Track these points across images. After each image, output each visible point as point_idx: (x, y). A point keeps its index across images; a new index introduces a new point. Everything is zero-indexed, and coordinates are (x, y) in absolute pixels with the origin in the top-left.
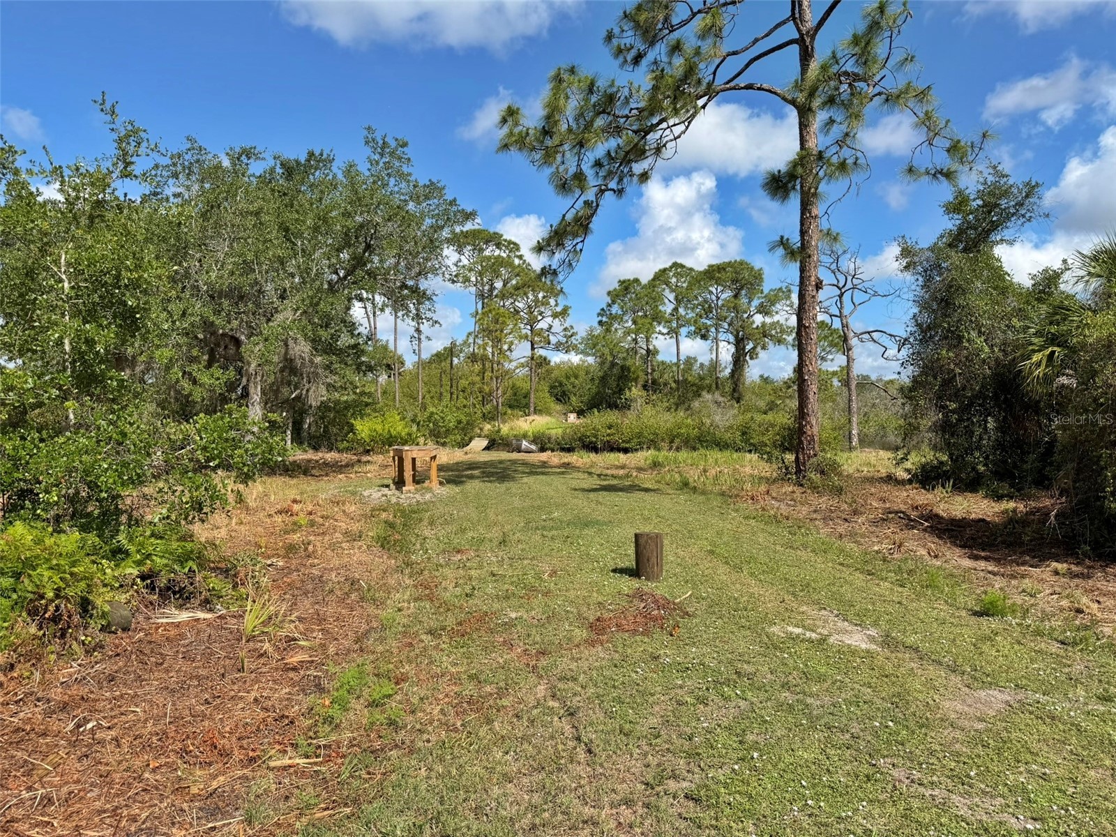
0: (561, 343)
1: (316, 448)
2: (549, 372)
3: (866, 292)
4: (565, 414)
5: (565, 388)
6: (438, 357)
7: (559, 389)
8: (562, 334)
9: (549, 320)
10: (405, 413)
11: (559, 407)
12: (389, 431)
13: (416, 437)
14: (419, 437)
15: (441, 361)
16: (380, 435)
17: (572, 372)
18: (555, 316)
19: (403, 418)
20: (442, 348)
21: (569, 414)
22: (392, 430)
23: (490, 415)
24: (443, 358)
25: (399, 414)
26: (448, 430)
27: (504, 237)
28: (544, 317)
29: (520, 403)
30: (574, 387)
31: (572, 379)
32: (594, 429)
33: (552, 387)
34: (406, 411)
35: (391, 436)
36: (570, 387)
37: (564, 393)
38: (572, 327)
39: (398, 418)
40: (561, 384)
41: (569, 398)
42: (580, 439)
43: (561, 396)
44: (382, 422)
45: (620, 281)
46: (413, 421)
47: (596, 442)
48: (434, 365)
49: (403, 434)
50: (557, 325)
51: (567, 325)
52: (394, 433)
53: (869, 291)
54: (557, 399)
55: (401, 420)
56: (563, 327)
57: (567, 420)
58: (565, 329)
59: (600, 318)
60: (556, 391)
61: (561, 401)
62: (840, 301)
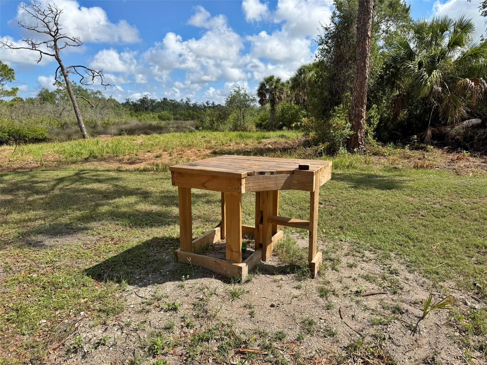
53: (76, 40)
62: (55, 45)
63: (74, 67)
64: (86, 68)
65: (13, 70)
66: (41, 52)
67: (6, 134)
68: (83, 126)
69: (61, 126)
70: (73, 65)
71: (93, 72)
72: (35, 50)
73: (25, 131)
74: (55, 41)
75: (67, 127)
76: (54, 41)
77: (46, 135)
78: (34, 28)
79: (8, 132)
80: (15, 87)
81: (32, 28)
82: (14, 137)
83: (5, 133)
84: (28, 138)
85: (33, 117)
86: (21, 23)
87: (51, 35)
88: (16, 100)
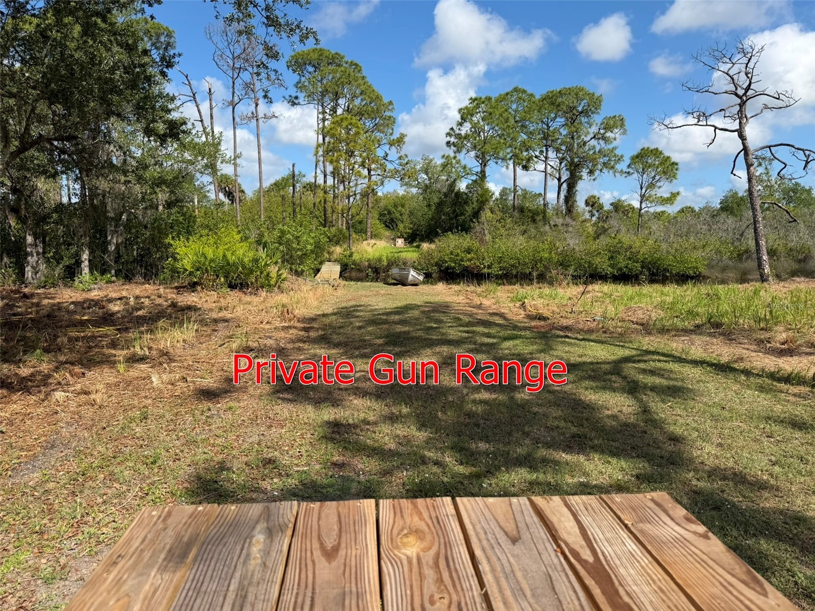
0: (398, 171)
1: (128, 277)
2: (378, 201)
3: (778, 99)
4: (393, 239)
5: (393, 216)
6: (278, 186)
7: (388, 216)
8: (397, 162)
9: (386, 148)
10: (247, 232)
11: (387, 233)
12: (224, 256)
13: (266, 265)
14: (269, 265)
15: (279, 190)
16: (212, 261)
17: (400, 203)
18: (391, 144)
19: (245, 239)
20: (280, 178)
21: (397, 240)
22: (229, 255)
23: (335, 239)
24: (281, 187)
25: (239, 232)
26: (305, 254)
27: (346, 59)
28: (380, 145)
29: (358, 228)
30: (401, 215)
31: (400, 208)
32: (451, 253)
33: (381, 215)
34: (249, 229)
35: (228, 264)
36: (398, 215)
37: (392, 220)
38: (406, 156)
39: (238, 237)
40: (389, 213)
41: (397, 225)
42: (437, 264)
43: (389, 221)
44: (215, 243)
45: (471, 99)
46: (259, 242)
47: (454, 268)
48: (272, 193)
49: (246, 260)
50: (393, 154)
51: (402, 153)
52: (232, 259)
53: (782, 97)
54: (387, 226)
55: (242, 240)
56: (399, 155)
57: (395, 245)
58: (400, 158)
59: (448, 139)
60: (385, 218)
61: (389, 227)
62: (740, 111)
63: (769, 147)
64: (793, 146)
65: (677, 164)
66: (716, 128)
67: (638, 265)
68: (765, 257)
69: (739, 255)
70: (769, 144)
71: (807, 153)
72: (707, 125)
73: (669, 261)
74: (742, 105)
75: (747, 258)
76: (740, 105)
77: (703, 270)
78: (707, 89)
79: (642, 262)
80: (675, 191)
81: (704, 90)
82: (649, 269)
83: (637, 262)
84: (671, 273)
85: (692, 238)
86: (687, 85)
87: (736, 95)
88: (683, 212)
